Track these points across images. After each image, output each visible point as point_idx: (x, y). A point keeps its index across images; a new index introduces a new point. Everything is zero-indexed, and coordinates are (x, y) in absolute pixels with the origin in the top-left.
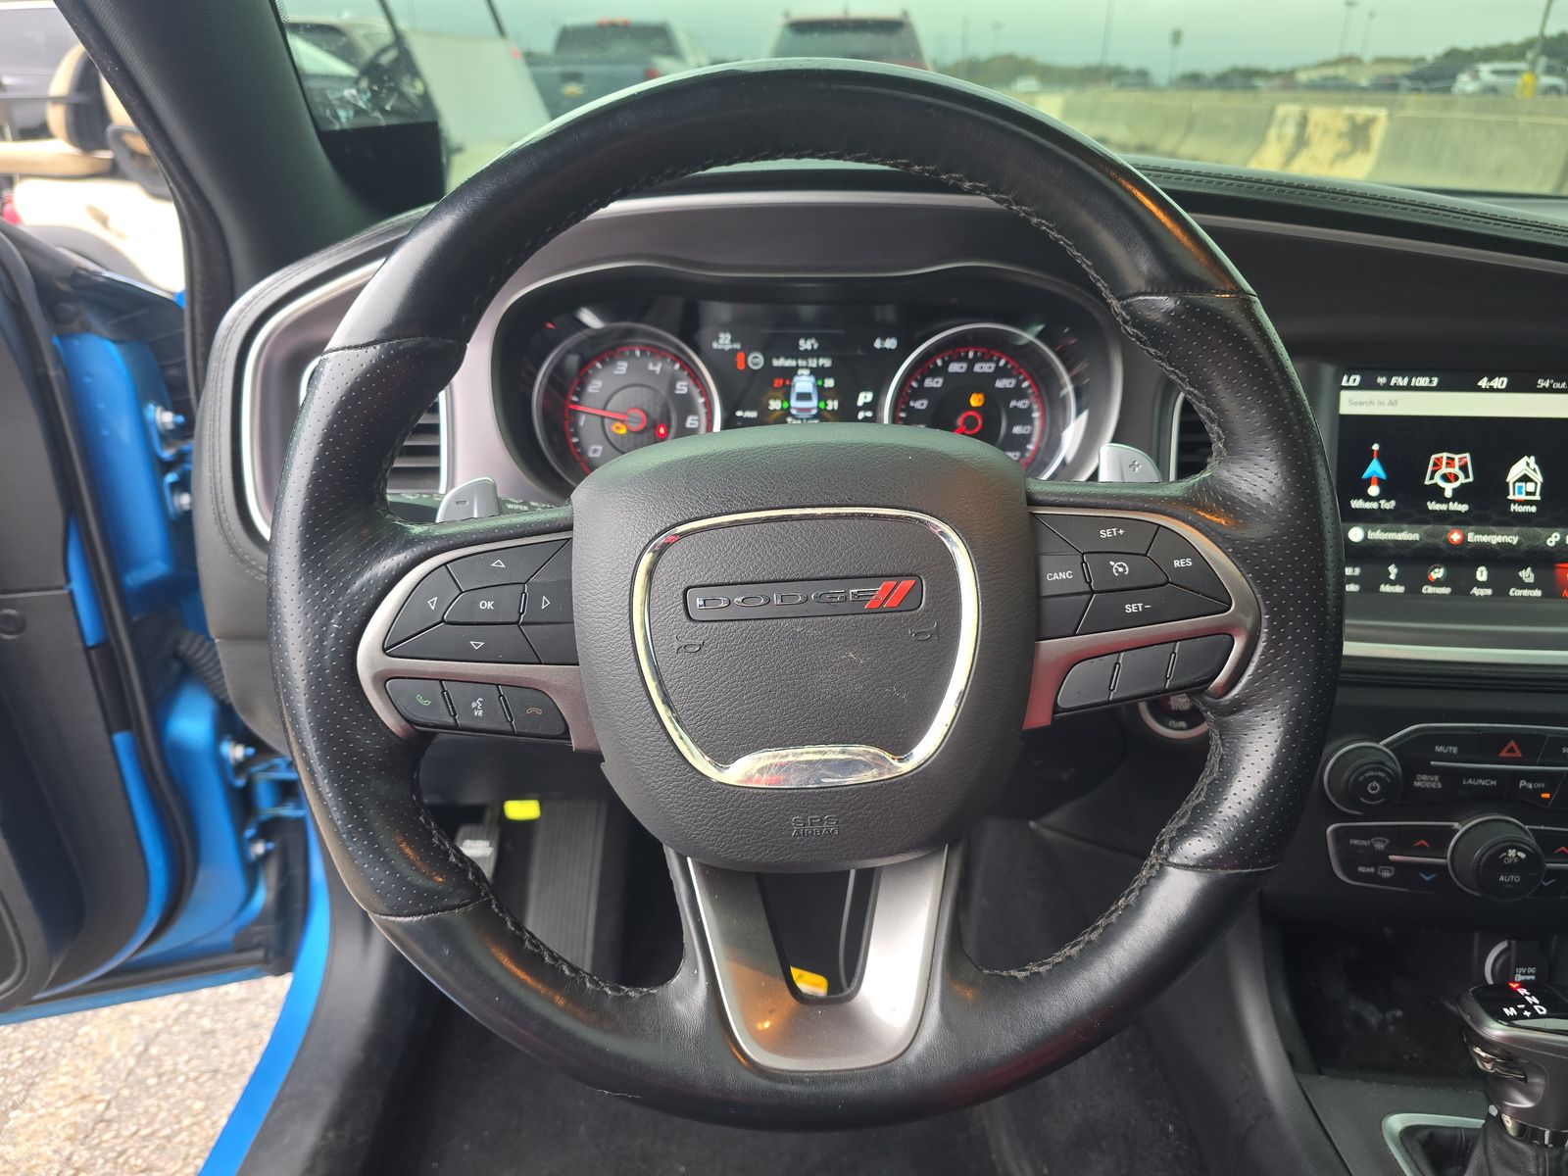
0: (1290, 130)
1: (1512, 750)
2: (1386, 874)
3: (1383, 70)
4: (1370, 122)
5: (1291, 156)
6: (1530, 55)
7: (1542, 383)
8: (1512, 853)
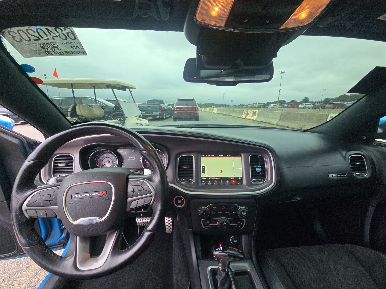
0: (246, 113)
1: (224, 208)
2: (209, 227)
3: (259, 105)
4: (256, 112)
5: (246, 116)
6: (277, 103)
7: (227, 155)
8: (224, 223)
